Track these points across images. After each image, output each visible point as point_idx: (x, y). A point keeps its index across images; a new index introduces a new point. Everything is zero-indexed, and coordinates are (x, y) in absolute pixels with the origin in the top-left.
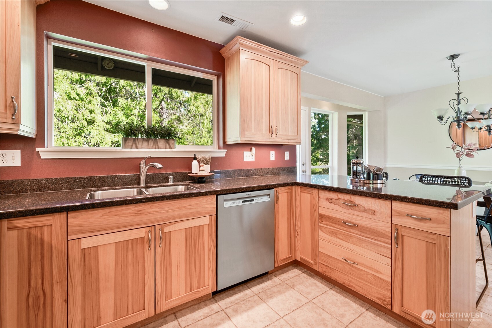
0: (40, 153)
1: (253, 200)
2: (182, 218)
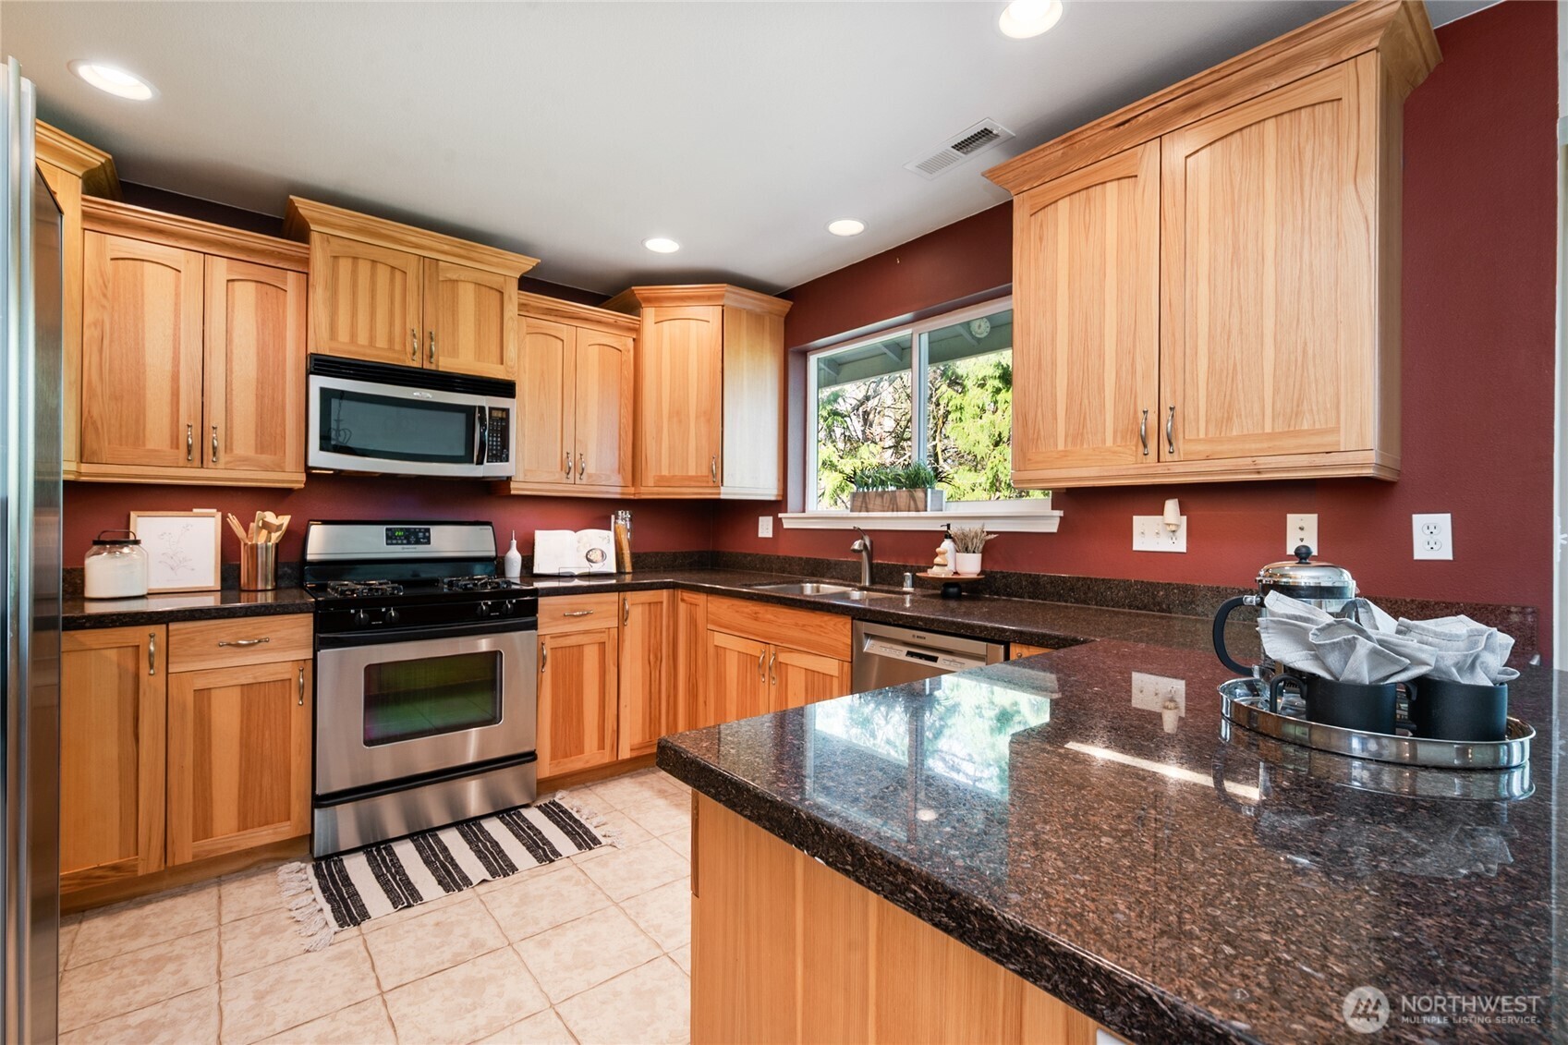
0: (783, 521)
1: (934, 659)
2: (800, 645)
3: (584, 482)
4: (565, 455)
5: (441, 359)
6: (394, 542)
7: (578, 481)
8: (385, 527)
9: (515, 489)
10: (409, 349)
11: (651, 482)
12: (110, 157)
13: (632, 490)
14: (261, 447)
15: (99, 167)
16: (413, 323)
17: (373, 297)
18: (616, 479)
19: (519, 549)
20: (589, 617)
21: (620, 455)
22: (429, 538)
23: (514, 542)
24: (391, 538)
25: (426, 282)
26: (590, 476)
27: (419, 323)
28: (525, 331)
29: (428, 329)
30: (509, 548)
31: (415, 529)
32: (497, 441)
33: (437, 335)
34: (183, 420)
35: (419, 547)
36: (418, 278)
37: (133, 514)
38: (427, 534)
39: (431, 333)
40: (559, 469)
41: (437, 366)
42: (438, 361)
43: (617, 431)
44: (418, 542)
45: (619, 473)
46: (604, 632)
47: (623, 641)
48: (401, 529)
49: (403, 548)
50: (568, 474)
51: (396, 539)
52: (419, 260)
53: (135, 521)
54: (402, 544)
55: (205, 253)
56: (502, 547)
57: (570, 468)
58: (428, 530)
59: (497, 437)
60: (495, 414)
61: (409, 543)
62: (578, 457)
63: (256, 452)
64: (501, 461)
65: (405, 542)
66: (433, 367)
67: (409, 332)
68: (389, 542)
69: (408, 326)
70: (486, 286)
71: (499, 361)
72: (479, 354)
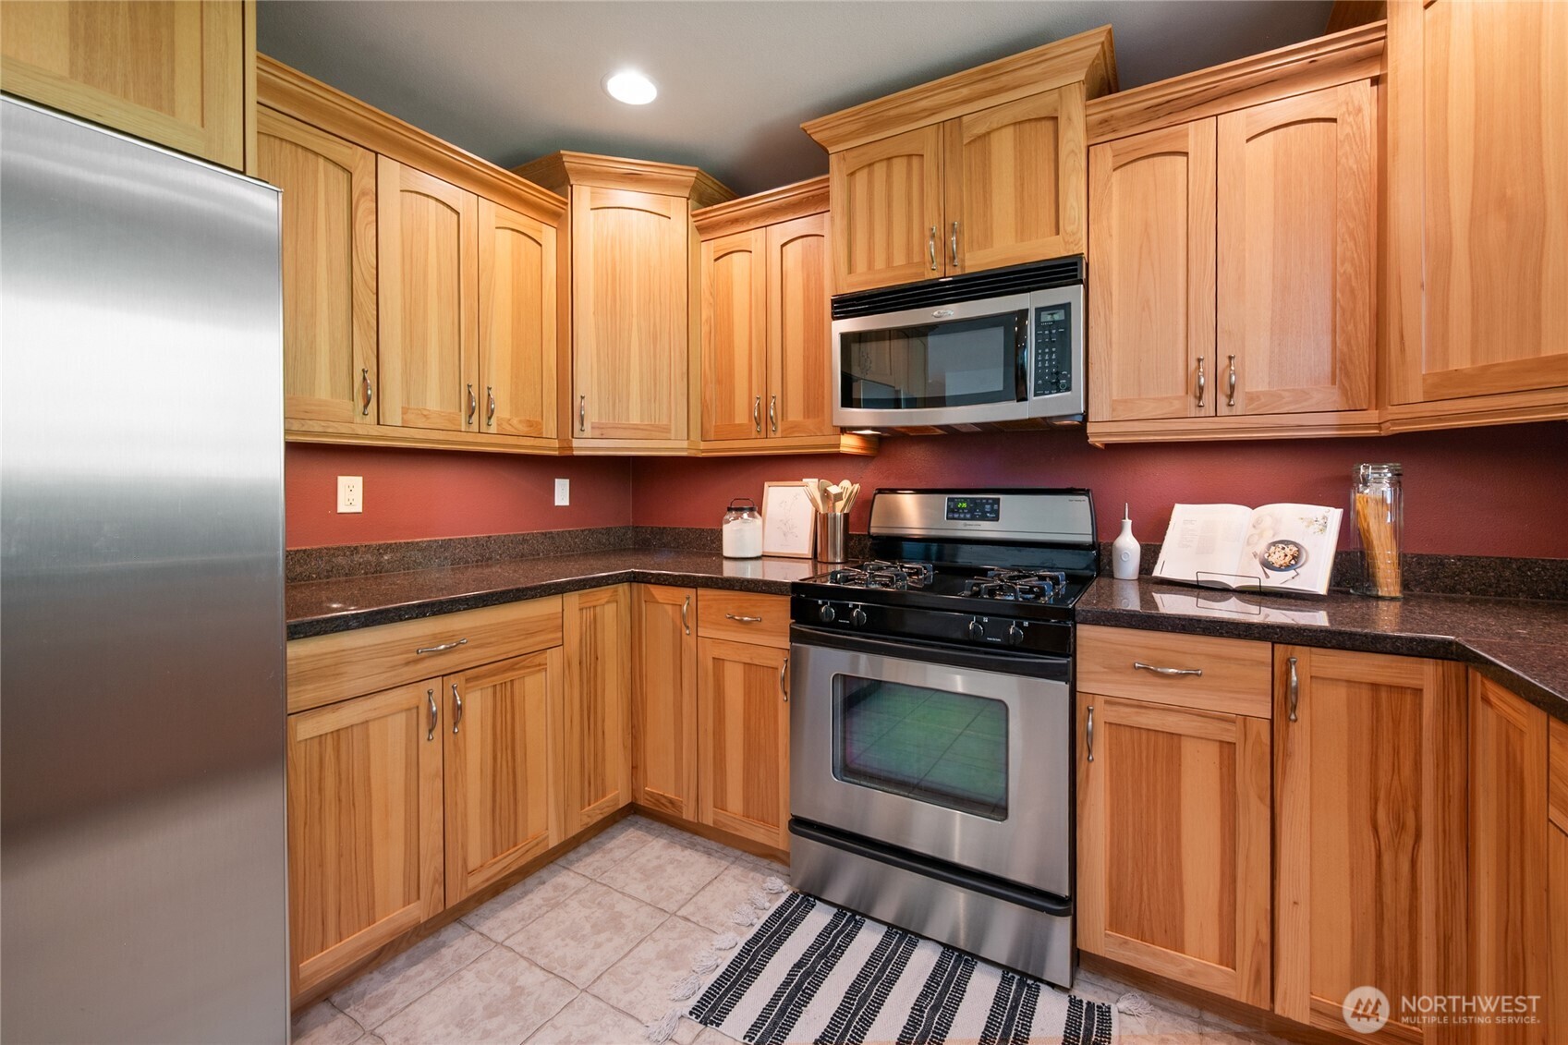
3: (1239, 409)
4: (1193, 364)
5: (967, 256)
6: (956, 516)
7: (1223, 409)
8: (946, 497)
9: (1098, 433)
10: (928, 257)
11: (1416, 393)
12: (697, 169)
13: (1372, 416)
14: (808, 412)
15: (695, 182)
16: (933, 222)
17: (889, 205)
18: (1327, 396)
19: (1136, 533)
20: (1196, 682)
21: (1334, 342)
22: (997, 512)
23: (1128, 523)
24: (953, 512)
25: (948, 155)
26: (1252, 398)
27: (940, 215)
28: (1110, 165)
29: (949, 221)
30: (1118, 531)
31: (982, 499)
32: (1050, 360)
33: (961, 224)
34: (755, 394)
35: (985, 525)
36: (937, 155)
37: (766, 484)
38: (996, 506)
39: (954, 225)
40: (1182, 393)
41: (963, 268)
42: (963, 260)
43: (1328, 293)
44: (984, 518)
45: (1334, 383)
46: (1233, 722)
47: (1287, 755)
48: (965, 499)
49: (966, 525)
50: (1200, 398)
51: (958, 512)
52: (938, 128)
53: (768, 490)
54: (965, 519)
55: (766, 226)
56: (1105, 527)
57: (1201, 388)
58: (997, 501)
59: (1051, 353)
60: (1046, 317)
61: (973, 518)
62: (1223, 362)
63: (804, 417)
64: (1059, 391)
65: (968, 516)
66: (958, 272)
67: (927, 233)
68: (950, 515)
69: (927, 226)
70: (1030, 120)
71: (1054, 230)
72: (1022, 231)
